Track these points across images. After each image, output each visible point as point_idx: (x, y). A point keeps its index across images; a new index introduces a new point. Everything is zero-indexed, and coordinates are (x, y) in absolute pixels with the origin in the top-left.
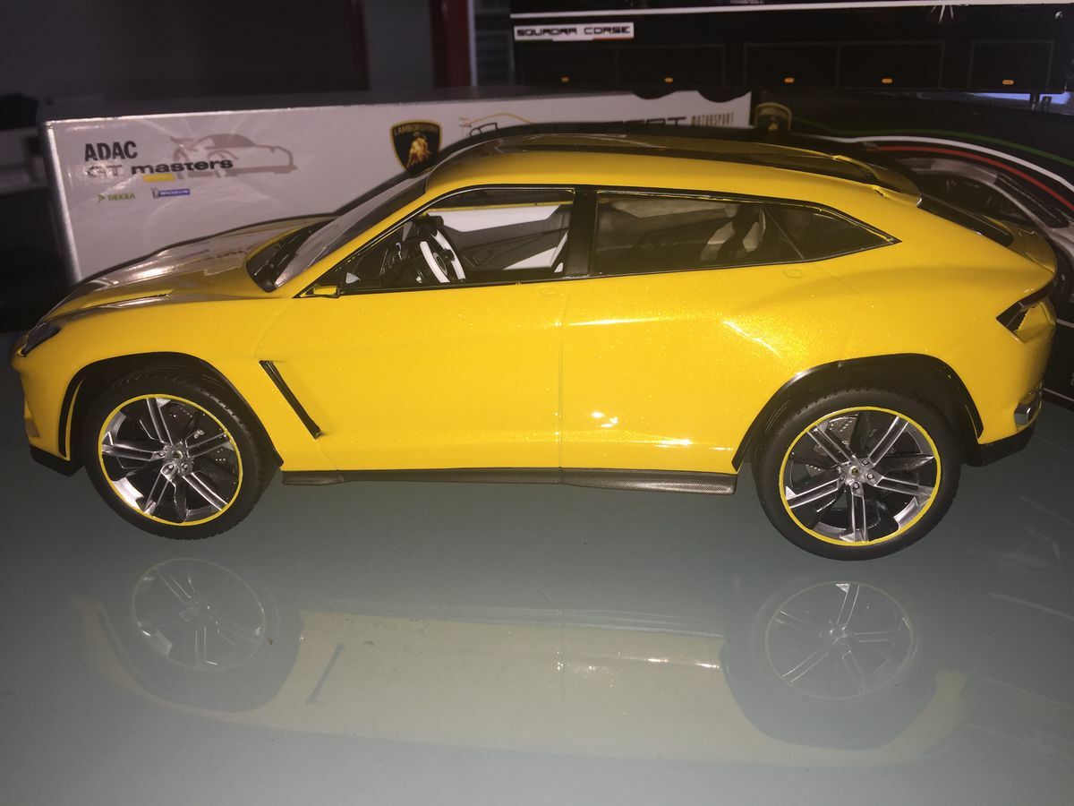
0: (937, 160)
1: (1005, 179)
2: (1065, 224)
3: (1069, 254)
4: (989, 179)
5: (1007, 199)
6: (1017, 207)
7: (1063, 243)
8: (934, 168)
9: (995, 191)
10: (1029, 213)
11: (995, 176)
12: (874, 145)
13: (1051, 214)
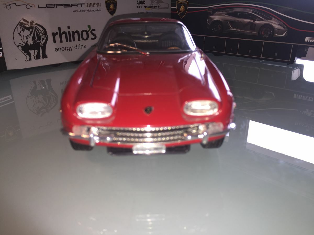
0: (235, 9)
1: (254, 10)
2: (271, 19)
3: (273, 26)
4: (250, 11)
5: (256, 15)
6: (258, 17)
7: (271, 23)
8: (234, 11)
9: (252, 14)
10: (261, 18)
11: (252, 10)
12: (216, 7)
13: (267, 17)
